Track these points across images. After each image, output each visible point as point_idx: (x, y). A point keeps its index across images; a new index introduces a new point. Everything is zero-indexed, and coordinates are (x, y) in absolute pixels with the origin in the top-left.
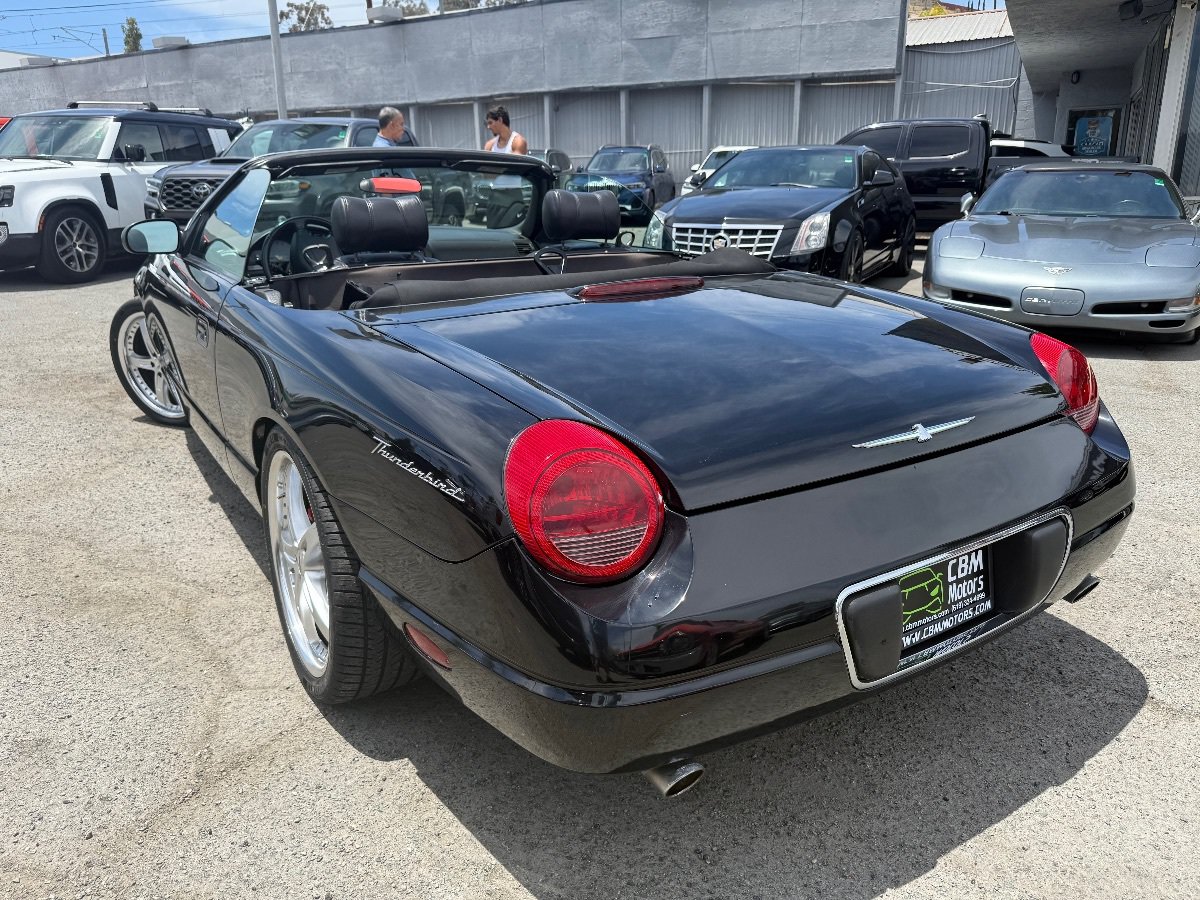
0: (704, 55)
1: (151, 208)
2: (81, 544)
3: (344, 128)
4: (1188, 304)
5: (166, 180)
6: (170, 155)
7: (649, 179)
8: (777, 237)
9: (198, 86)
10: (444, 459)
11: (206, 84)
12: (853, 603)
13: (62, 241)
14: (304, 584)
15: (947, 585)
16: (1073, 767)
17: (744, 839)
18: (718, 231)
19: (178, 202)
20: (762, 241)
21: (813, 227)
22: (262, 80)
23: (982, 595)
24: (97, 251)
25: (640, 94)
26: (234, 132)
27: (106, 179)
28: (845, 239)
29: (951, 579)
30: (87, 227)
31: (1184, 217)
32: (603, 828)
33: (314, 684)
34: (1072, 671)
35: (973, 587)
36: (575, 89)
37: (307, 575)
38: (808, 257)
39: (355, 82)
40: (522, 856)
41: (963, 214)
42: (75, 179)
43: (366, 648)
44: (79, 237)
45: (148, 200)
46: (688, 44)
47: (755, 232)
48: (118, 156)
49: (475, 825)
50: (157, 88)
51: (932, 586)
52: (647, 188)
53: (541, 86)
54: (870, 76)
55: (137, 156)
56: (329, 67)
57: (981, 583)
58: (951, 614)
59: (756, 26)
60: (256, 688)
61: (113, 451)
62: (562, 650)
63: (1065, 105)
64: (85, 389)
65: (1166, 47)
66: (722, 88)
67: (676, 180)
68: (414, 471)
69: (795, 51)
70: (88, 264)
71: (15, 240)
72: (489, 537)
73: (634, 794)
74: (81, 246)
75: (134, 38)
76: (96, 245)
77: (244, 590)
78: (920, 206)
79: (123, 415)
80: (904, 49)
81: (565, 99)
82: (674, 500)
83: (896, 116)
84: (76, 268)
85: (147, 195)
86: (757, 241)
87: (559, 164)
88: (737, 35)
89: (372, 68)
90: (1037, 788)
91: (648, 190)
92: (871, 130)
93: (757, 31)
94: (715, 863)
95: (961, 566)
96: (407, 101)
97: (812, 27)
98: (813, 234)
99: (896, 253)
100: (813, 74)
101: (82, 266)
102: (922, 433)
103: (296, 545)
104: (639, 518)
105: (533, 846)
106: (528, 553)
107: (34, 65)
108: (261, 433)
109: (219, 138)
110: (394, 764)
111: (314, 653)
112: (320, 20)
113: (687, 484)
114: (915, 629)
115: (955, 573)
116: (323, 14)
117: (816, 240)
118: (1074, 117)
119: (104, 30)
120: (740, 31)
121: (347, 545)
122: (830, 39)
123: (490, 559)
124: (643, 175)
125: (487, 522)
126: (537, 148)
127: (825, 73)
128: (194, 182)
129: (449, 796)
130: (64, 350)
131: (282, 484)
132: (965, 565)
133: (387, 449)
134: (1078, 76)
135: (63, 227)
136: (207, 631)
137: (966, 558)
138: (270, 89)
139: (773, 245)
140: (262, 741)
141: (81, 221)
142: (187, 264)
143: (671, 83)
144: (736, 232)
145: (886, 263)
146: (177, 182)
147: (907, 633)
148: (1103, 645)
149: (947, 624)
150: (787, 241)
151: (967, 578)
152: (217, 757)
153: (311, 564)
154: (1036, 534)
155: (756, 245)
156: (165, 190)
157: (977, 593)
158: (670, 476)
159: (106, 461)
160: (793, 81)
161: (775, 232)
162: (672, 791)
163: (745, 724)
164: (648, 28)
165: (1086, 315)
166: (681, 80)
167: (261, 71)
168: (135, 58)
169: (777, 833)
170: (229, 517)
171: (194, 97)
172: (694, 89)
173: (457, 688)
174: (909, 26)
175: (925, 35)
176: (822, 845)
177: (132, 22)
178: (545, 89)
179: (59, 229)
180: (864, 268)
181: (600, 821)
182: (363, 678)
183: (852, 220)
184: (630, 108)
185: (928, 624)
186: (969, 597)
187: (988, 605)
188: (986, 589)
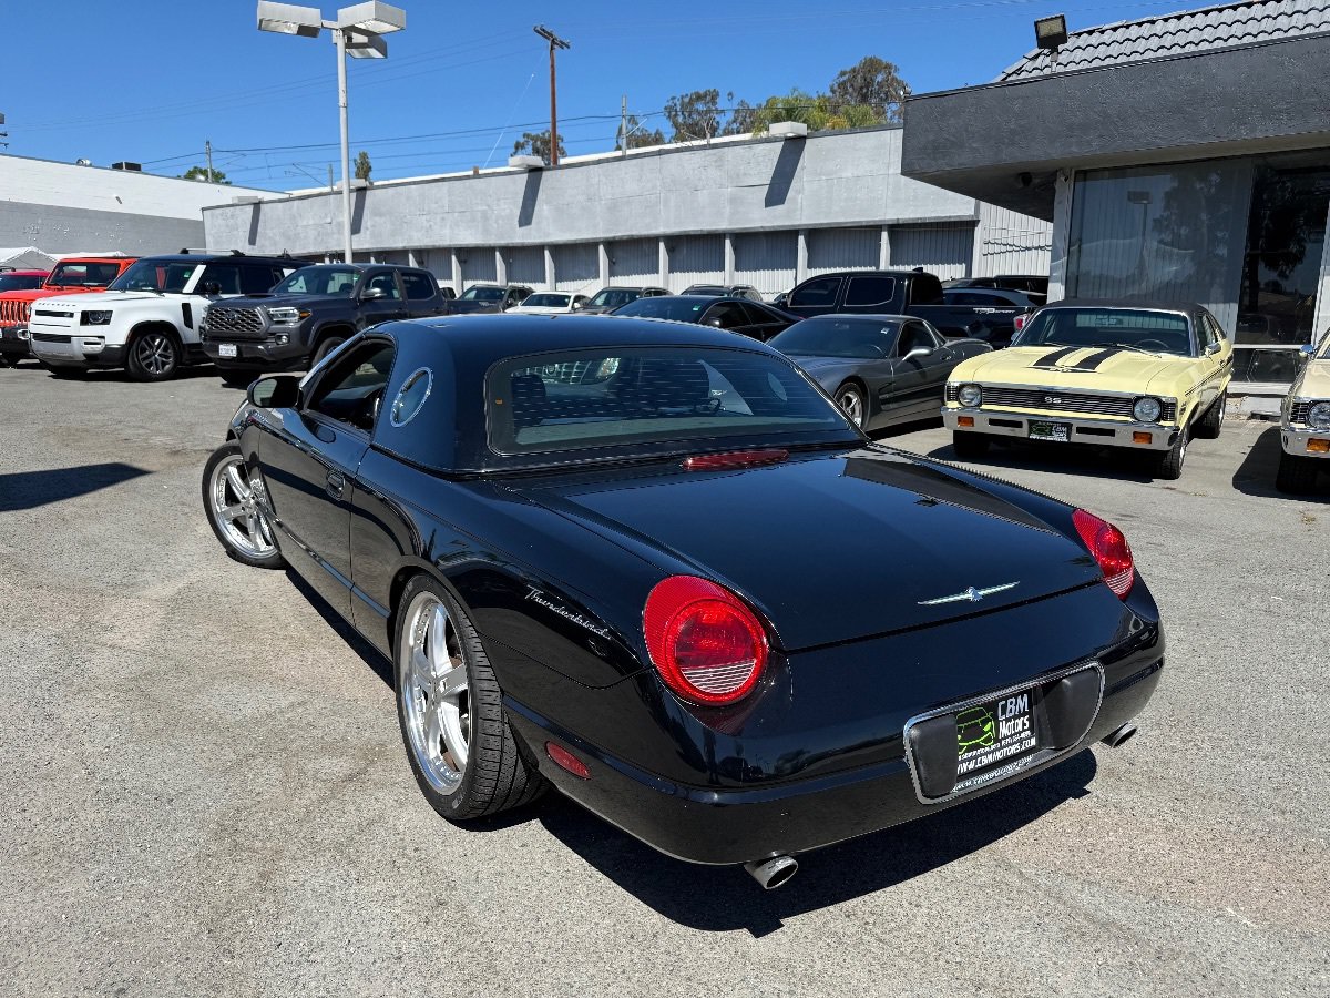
0: (800, 200)
9: (373, 222)
11: (378, 220)
13: (144, 351)
15: (997, 722)
19: (217, 325)
22: (424, 218)
23: (1028, 733)
24: (171, 359)
27: (186, 307)
29: (1000, 718)
30: (166, 341)
35: (1020, 725)
39: (500, 222)
42: (162, 306)
44: (159, 349)
48: (200, 290)
50: (339, 224)
51: (985, 722)
55: (208, 290)
57: (1027, 723)
58: (1002, 748)
69: (881, 198)
70: (163, 367)
71: (110, 349)
72: (630, 668)
74: (159, 355)
75: (364, 170)
76: (172, 355)
82: (774, 642)
84: (153, 370)
88: (830, 183)
93: (848, 179)
95: (1009, 707)
100: (898, 219)
101: (158, 370)
102: (972, 595)
107: (243, 203)
114: (969, 760)
115: (1004, 713)
120: (833, 179)
132: (1013, 706)
135: (145, 340)
137: (1014, 700)
141: (161, 337)
147: (963, 761)
149: (998, 755)
151: (1015, 717)
157: (1024, 730)
160: (880, 226)
162: (772, 882)
164: (750, 175)
172: (790, 233)
177: (364, 156)
178: (661, 230)
179: (142, 342)
185: (981, 755)
186: (1016, 734)
187: (1033, 742)
188: (1031, 729)
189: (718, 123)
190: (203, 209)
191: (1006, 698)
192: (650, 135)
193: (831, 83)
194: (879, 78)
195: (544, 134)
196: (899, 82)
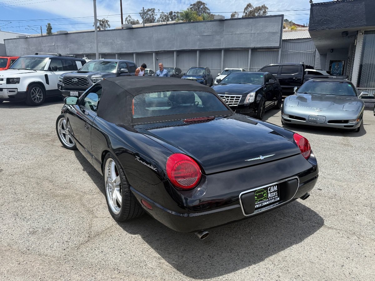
0: (222, 41)
1: (59, 85)
2: (50, 181)
3: (116, 63)
4: (355, 121)
5: (64, 77)
6: (65, 69)
7: (205, 77)
8: (240, 99)
9: (70, 45)
10: (150, 160)
11: (72, 45)
12: (243, 196)
13: (33, 94)
14: (114, 191)
15: (268, 193)
16: (301, 240)
17: (220, 253)
18: (224, 96)
19: (68, 84)
20: (236, 99)
21: (251, 96)
22: (89, 44)
24: (42, 96)
25: (203, 52)
26: (83, 63)
27: (46, 76)
28: (260, 100)
29: (269, 192)
30: (40, 90)
31: (356, 96)
32: (187, 250)
33: (116, 216)
34: (305, 217)
35: (275, 194)
36: (183, 50)
37: (115, 189)
38: (249, 104)
39: (117, 45)
40: (168, 256)
41: (294, 93)
42: (37, 76)
43: (130, 207)
44: (38, 92)
45: (59, 82)
46: (218, 37)
47: (234, 97)
48: (50, 69)
49: (156, 249)
50: (58, 46)
51: (264, 193)
52: (204, 80)
53: (173, 49)
54: (272, 48)
55: (55, 69)
56: (110, 41)
57: (277, 193)
58: (269, 200)
59: (238, 33)
60: (100, 217)
61: (55, 156)
62: (178, 205)
63: (329, 58)
64: (44, 138)
65: (355, 45)
66: (228, 51)
67: (213, 77)
68: (145, 164)
69: (249, 40)
70: (40, 100)
71: (19, 93)
72: (162, 179)
73: (194, 243)
74: (38, 95)
75: (49, 29)
76: (42, 95)
77: (95, 193)
78: (283, 88)
79: (56, 146)
80: (282, 40)
81: (180, 53)
82: (203, 172)
83: (279, 62)
84: (36, 101)
85: (58, 81)
86: (234, 100)
87: (178, 72)
88: (232, 35)
89: (123, 42)
90: (291, 244)
91: (205, 80)
92: (270, 66)
93: (238, 34)
94: (212, 258)
95: (271, 189)
96: (133, 52)
97: (254, 33)
98: (250, 98)
99: (276, 102)
100: (255, 47)
101: (38, 101)
102: (261, 158)
103: (113, 181)
104: (196, 175)
105: (170, 254)
106: (171, 183)
107: (20, 38)
108: (104, 154)
109: (79, 64)
110: (136, 236)
111: (115, 209)
112: (106, 25)
113: (207, 170)
114: (260, 203)
116: (107, 23)
117: (251, 100)
118: (332, 62)
119: (41, 27)
120: (233, 34)
121: (127, 181)
122: (260, 37)
123: (162, 185)
124: (203, 76)
125: (161, 176)
126: (172, 67)
127: (258, 47)
128: (73, 78)
129: (150, 243)
130: (36, 126)
131: (109, 166)
132: (273, 189)
133: (139, 159)
134: (332, 50)
135: (33, 90)
136: (86, 204)
137: (273, 187)
138: (92, 47)
139: (239, 101)
140: (103, 230)
141: (38, 88)
142: (80, 108)
143: (212, 49)
144: (229, 97)
145: (273, 106)
146: (68, 78)
148: (314, 212)
149: (267, 203)
150: (243, 100)
151: (273, 192)
152: (93, 233)
153: (116, 186)
154: (289, 182)
155: (234, 101)
156: (64, 80)
157: (276, 196)
158: (204, 168)
159: (53, 159)
160: (249, 49)
161: (240, 97)
162: (202, 238)
163: (220, 223)
164: (206, 32)
165: (326, 123)
166: (215, 48)
167: (89, 42)
168: (51, 36)
169: (228, 252)
170: (89, 175)
171: (69, 49)
172: (219, 51)
173: (153, 216)
174: (283, 34)
175: (288, 36)
176: (238, 255)
177: (49, 24)
178: (175, 49)
179: (32, 90)
180: (266, 107)
181: (186, 249)
182: (129, 214)
183: (262, 94)
184: (200, 56)
185: (263, 202)
186: (273, 196)
187: (279, 199)
188: (278, 195)
189: (155, 18)
190: (4, 40)
191: (270, 187)
192: (135, 21)
193: (188, 8)
194: (201, 7)
195: (103, 20)
196: (207, 8)
